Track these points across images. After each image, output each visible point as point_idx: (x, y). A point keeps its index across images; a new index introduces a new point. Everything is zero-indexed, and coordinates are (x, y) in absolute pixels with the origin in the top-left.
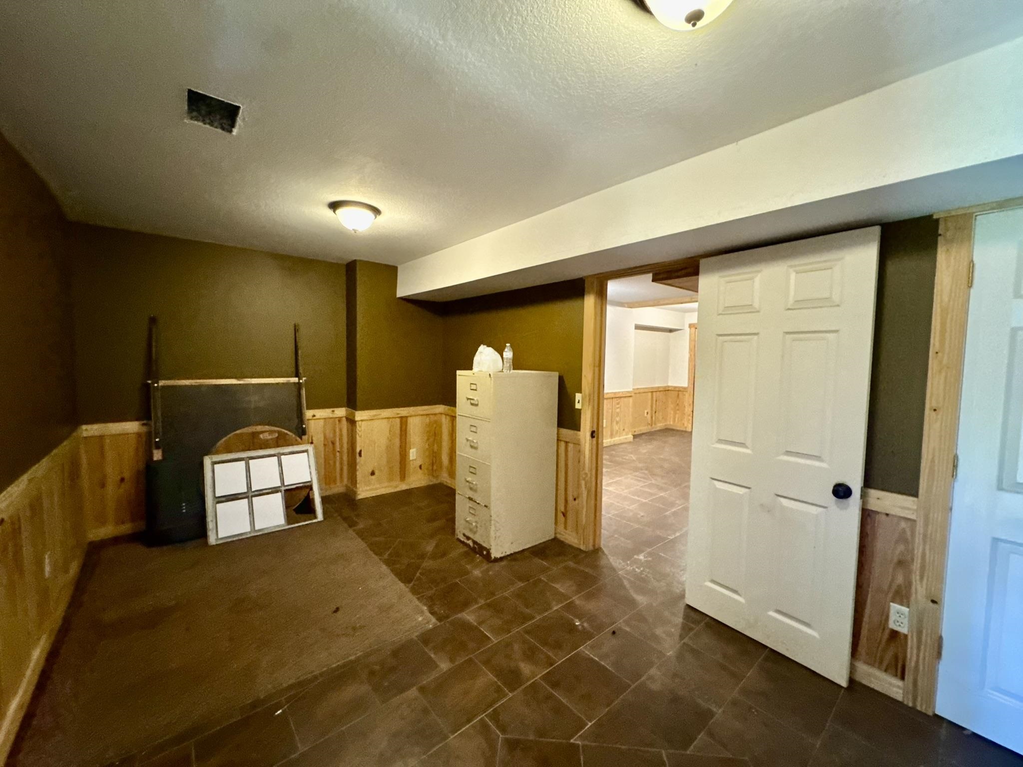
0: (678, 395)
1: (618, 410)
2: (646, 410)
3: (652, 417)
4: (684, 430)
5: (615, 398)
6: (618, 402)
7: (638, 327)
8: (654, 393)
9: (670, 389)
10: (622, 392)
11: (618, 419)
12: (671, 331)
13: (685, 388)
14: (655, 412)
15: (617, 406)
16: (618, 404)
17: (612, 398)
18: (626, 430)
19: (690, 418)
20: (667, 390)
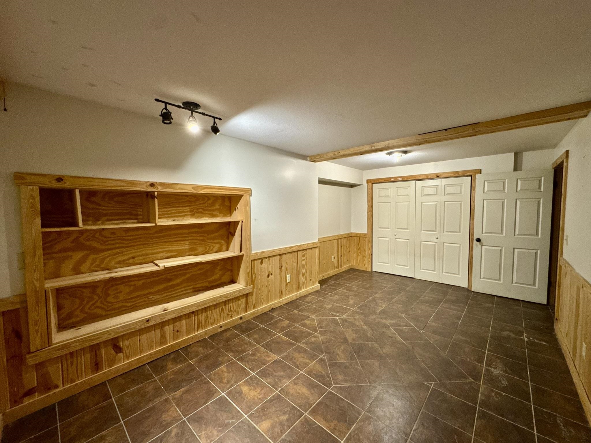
0: (359, 240)
1: (304, 262)
2: (333, 255)
3: (338, 261)
4: (365, 270)
5: (300, 250)
6: (303, 254)
7: (322, 182)
8: (340, 240)
9: (353, 235)
10: (308, 244)
11: (304, 271)
12: (352, 186)
13: (365, 235)
14: (341, 256)
15: (303, 258)
16: (304, 256)
17: (297, 251)
18: (313, 280)
19: (370, 260)
20: (350, 237)
